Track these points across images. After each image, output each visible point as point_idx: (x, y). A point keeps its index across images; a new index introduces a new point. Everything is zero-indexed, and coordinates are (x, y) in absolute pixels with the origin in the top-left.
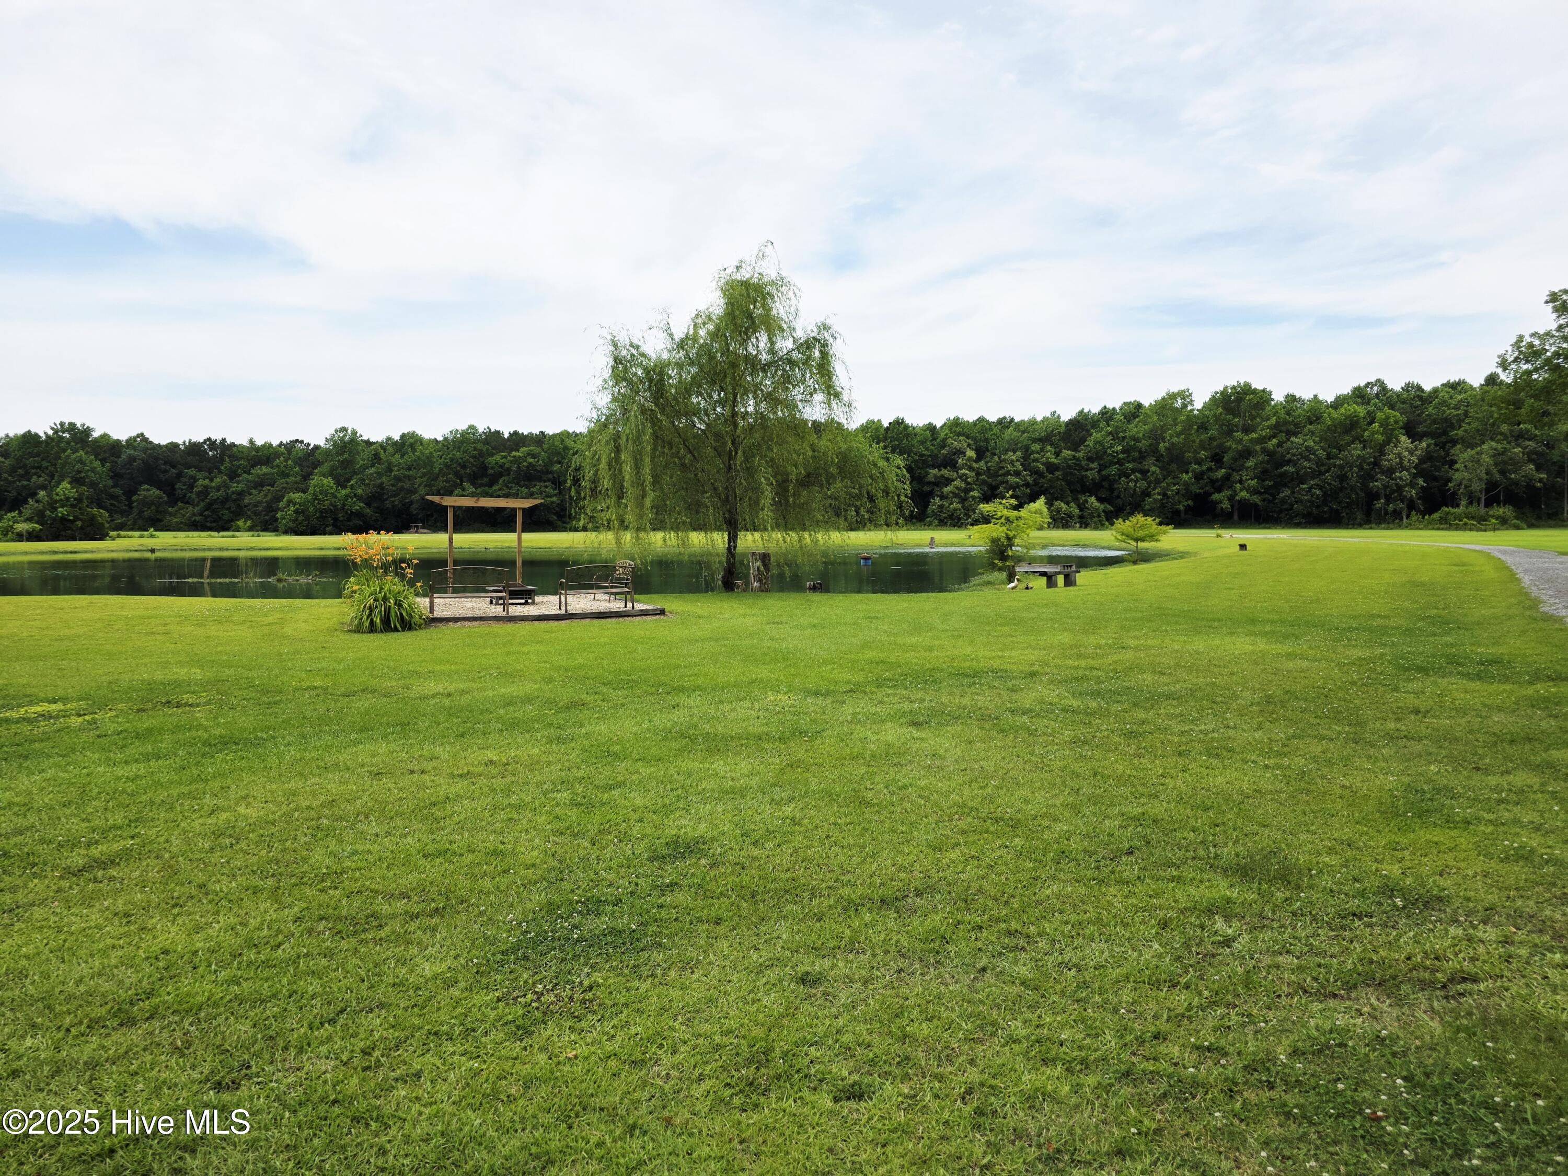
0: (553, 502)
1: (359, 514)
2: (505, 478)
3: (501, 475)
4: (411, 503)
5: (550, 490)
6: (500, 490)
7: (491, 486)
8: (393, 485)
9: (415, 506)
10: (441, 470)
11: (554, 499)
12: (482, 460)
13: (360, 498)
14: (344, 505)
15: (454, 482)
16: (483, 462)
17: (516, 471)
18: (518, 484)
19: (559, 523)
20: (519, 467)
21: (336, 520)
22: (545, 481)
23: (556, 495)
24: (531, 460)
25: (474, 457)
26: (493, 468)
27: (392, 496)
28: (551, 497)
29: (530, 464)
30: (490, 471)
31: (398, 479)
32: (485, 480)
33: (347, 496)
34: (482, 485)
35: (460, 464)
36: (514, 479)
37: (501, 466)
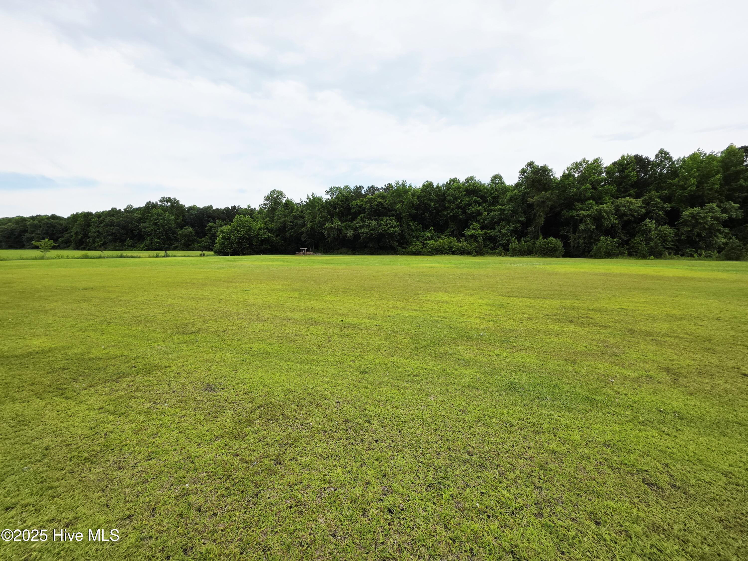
0: (395, 232)
1: (267, 241)
2: (363, 215)
3: (359, 213)
4: (302, 233)
5: (394, 223)
6: (358, 223)
7: (352, 221)
8: (291, 222)
9: (304, 235)
10: (318, 210)
11: (397, 229)
12: (347, 203)
13: (270, 231)
14: (258, 234)
15: (327, 218)
16: (348, 205)
17: (369, 209)
18: (370, 218)
19: (400, 248)
20: (371, 206)
21: (251, 244)
22: (390, 216)
23: (397, 226)
24: (380, 200)
25: (342, 201)
26: (354, 208)
27: (290, 229)
28: (394, 227)
29: (380, 202)
30: (353, 211)
31: (295, 218)
32: (349, 217)
33: (260, 229)
34: (347, 221)
35: (331, 206)
36: (368, 214)
37: (360, 207)
